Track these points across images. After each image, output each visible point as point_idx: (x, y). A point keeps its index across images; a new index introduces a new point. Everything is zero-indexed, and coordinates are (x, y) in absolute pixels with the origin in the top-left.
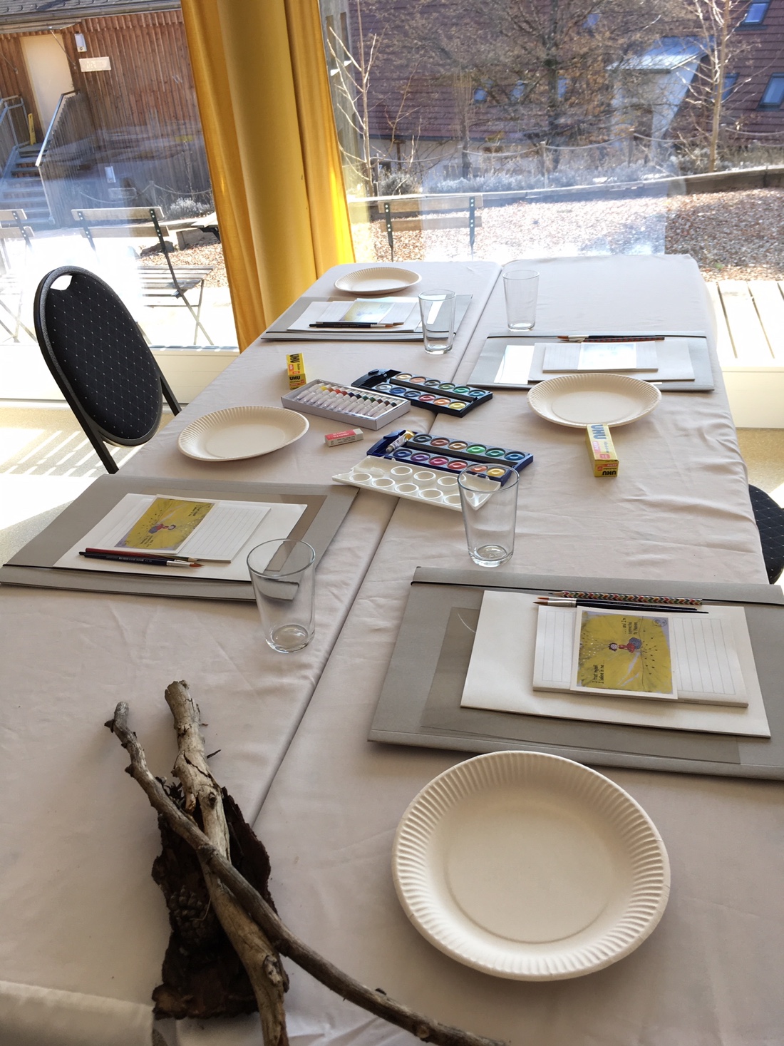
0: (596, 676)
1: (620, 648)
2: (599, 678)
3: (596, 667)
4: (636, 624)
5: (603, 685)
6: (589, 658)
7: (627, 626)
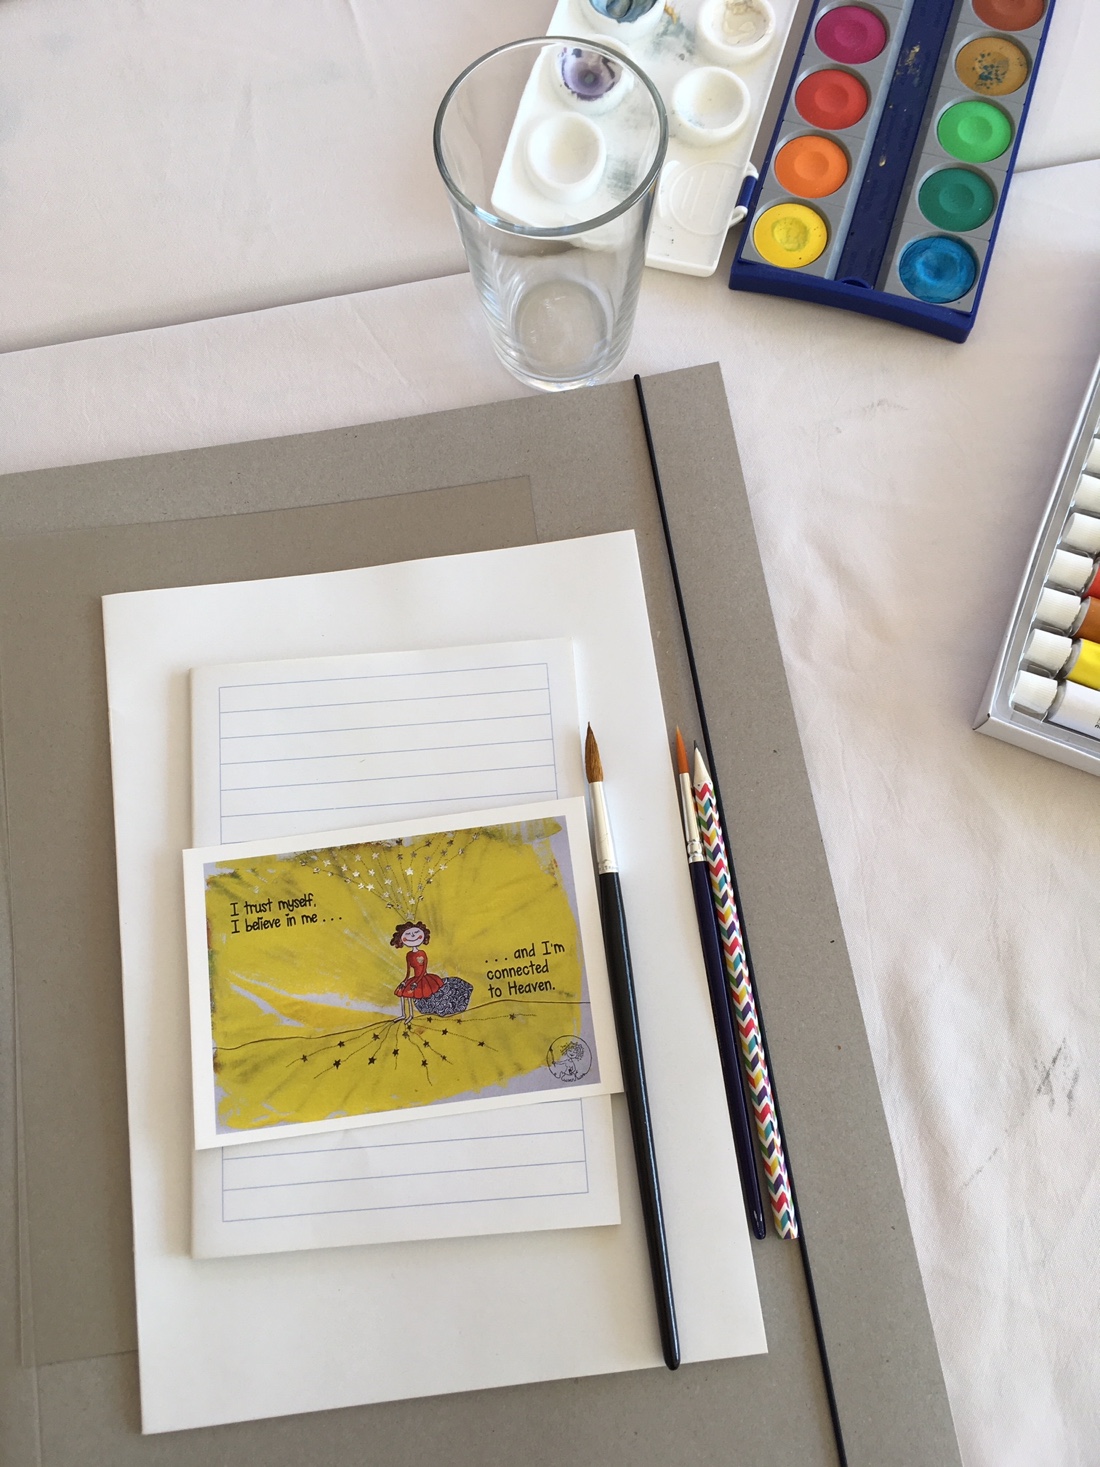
0: (262, 908)
1: (411, 957)
2: (253, 917)
3: (305, 901)
4: (543, 986)
5: (223, 936)
6: (341, 874)
7: (524, 962)
